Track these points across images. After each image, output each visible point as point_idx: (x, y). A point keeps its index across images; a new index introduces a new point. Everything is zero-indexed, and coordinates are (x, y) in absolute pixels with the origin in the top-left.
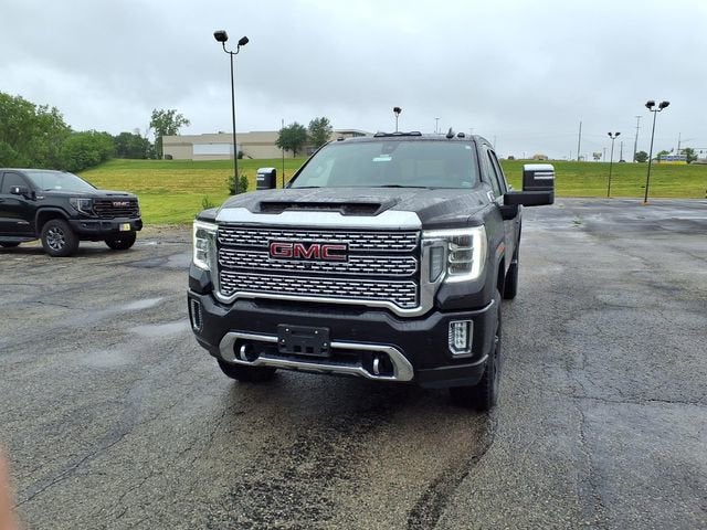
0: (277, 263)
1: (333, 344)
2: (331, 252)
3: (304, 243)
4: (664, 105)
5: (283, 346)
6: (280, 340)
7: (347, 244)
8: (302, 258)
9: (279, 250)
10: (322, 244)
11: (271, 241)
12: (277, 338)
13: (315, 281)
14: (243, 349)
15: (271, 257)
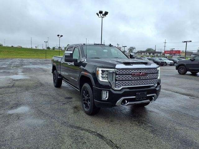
0: (133, 78)
1: (147, 95)
2: (145, 74)
4: (62, 36)
6: (136, 97)
7: (147, 72)
8: (139, 76)
9: (134, 74)
10: (143, 72)
11: (132, 73)
12: (135, 97)
13: (141, 81)
14: (126, 101)
15: (132, 76)
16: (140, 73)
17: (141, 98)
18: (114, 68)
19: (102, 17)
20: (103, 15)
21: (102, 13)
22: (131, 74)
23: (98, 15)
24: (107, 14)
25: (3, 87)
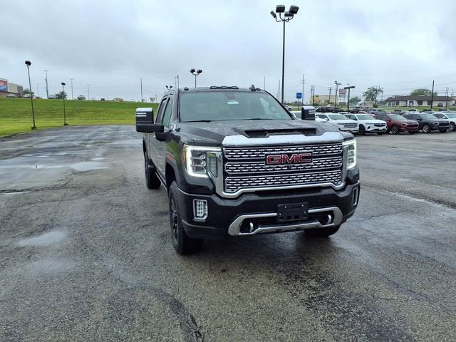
0: (270, 168)
1: (310, 211)
2: (304, 158)
3: (288, 154)
4: (200, 72)
5: (281, 218)
6: (278, 214)
7: (311, 152)
8: (287, 163)
9: (272, 159)
10: (298, 153)
11: (266, 155)
12: (276, 214)
13: (293, 176)
14: (252, 225)
15: (266, 164)
16: (290, 155)
17: (293, 217)
18: (219, 145)
19: (284, 20)
20: (286, 15)
21: (283, 11)
22: (265, 160)
23: (275, 16)
24: (296, 13)
25: (42, 189)
